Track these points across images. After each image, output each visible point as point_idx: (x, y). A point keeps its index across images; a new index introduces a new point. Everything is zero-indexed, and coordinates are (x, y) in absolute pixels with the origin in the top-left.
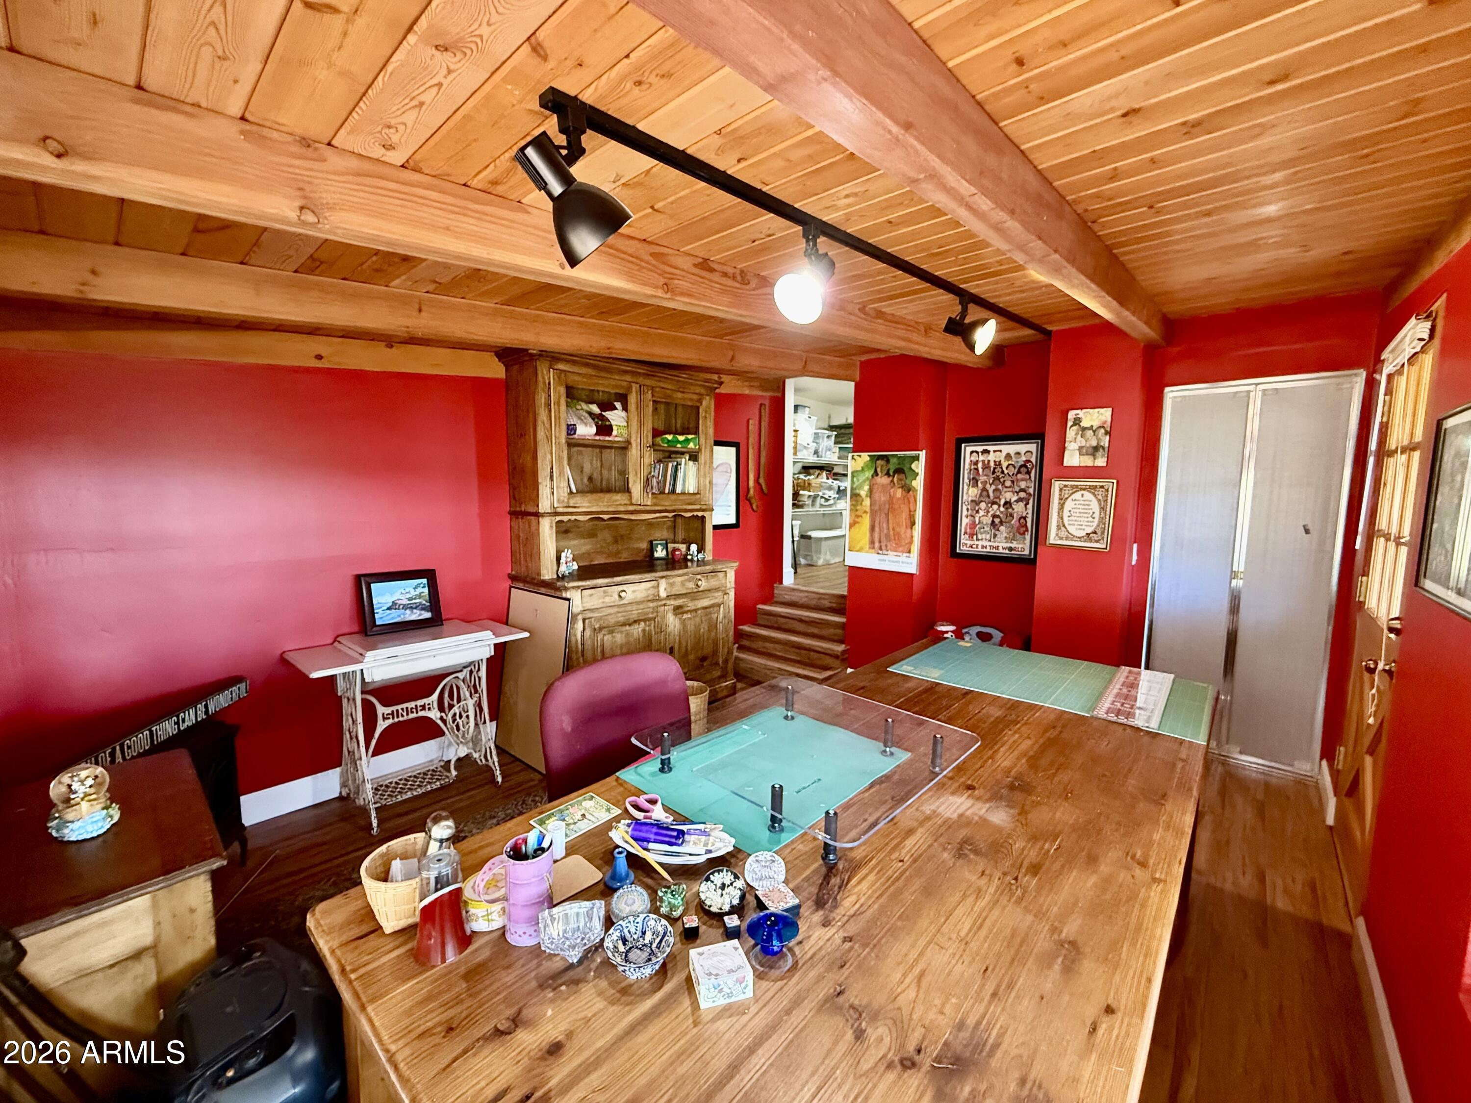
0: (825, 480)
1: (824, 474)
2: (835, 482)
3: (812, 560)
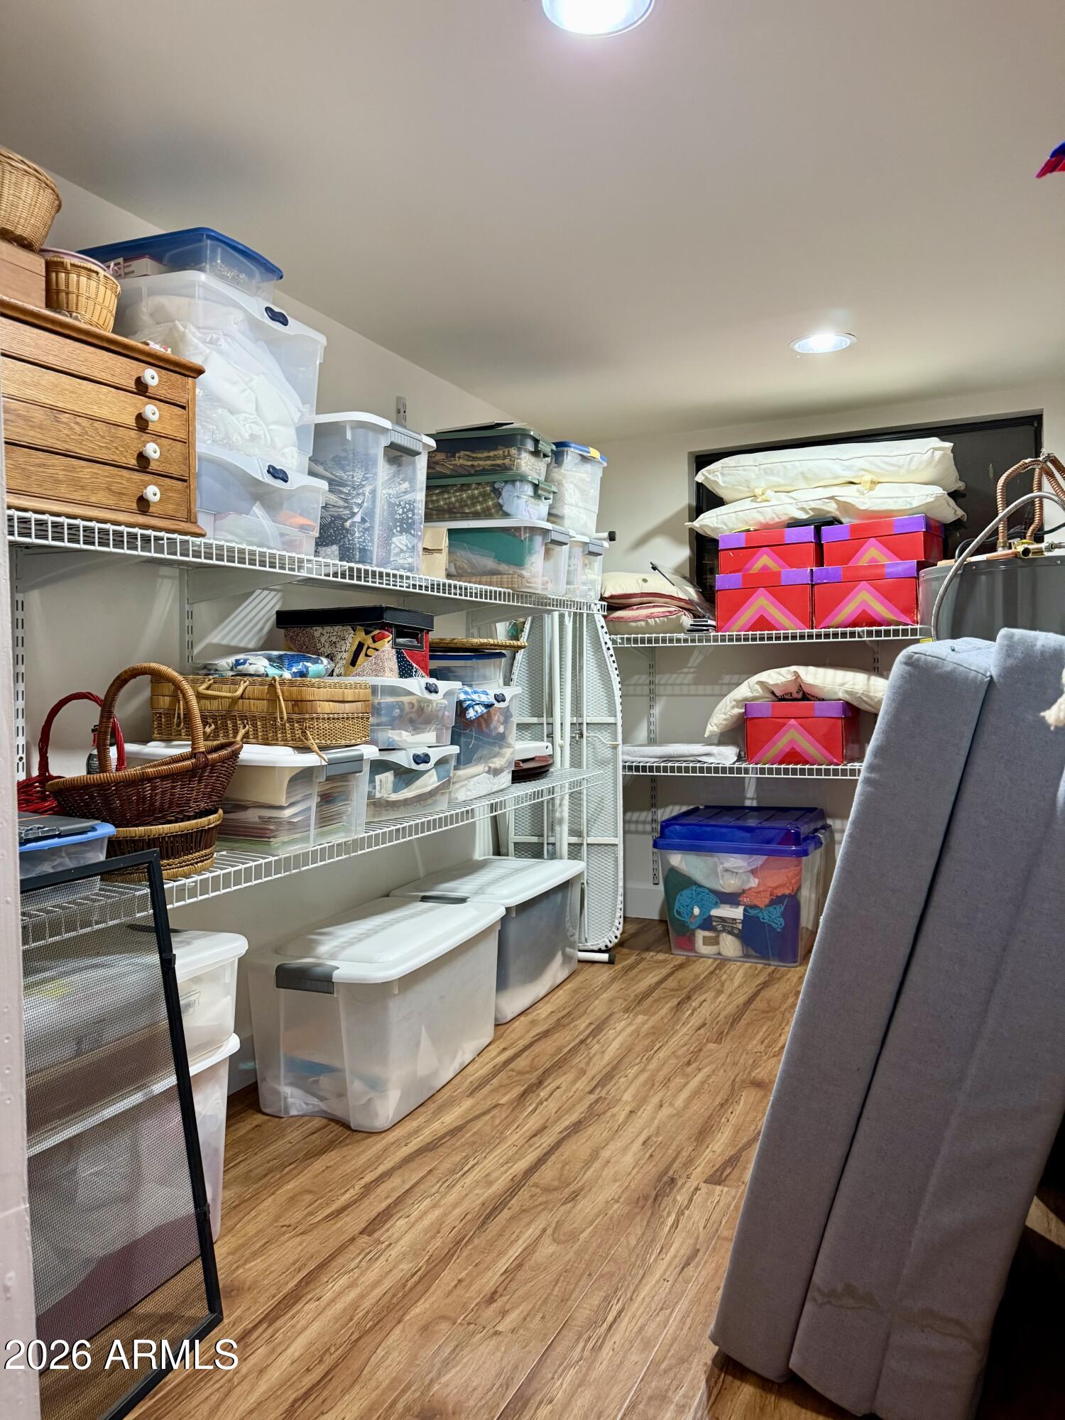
0: (390, 678)
1: (386, 648)
2: (443, 686)
3: (341, 1094)
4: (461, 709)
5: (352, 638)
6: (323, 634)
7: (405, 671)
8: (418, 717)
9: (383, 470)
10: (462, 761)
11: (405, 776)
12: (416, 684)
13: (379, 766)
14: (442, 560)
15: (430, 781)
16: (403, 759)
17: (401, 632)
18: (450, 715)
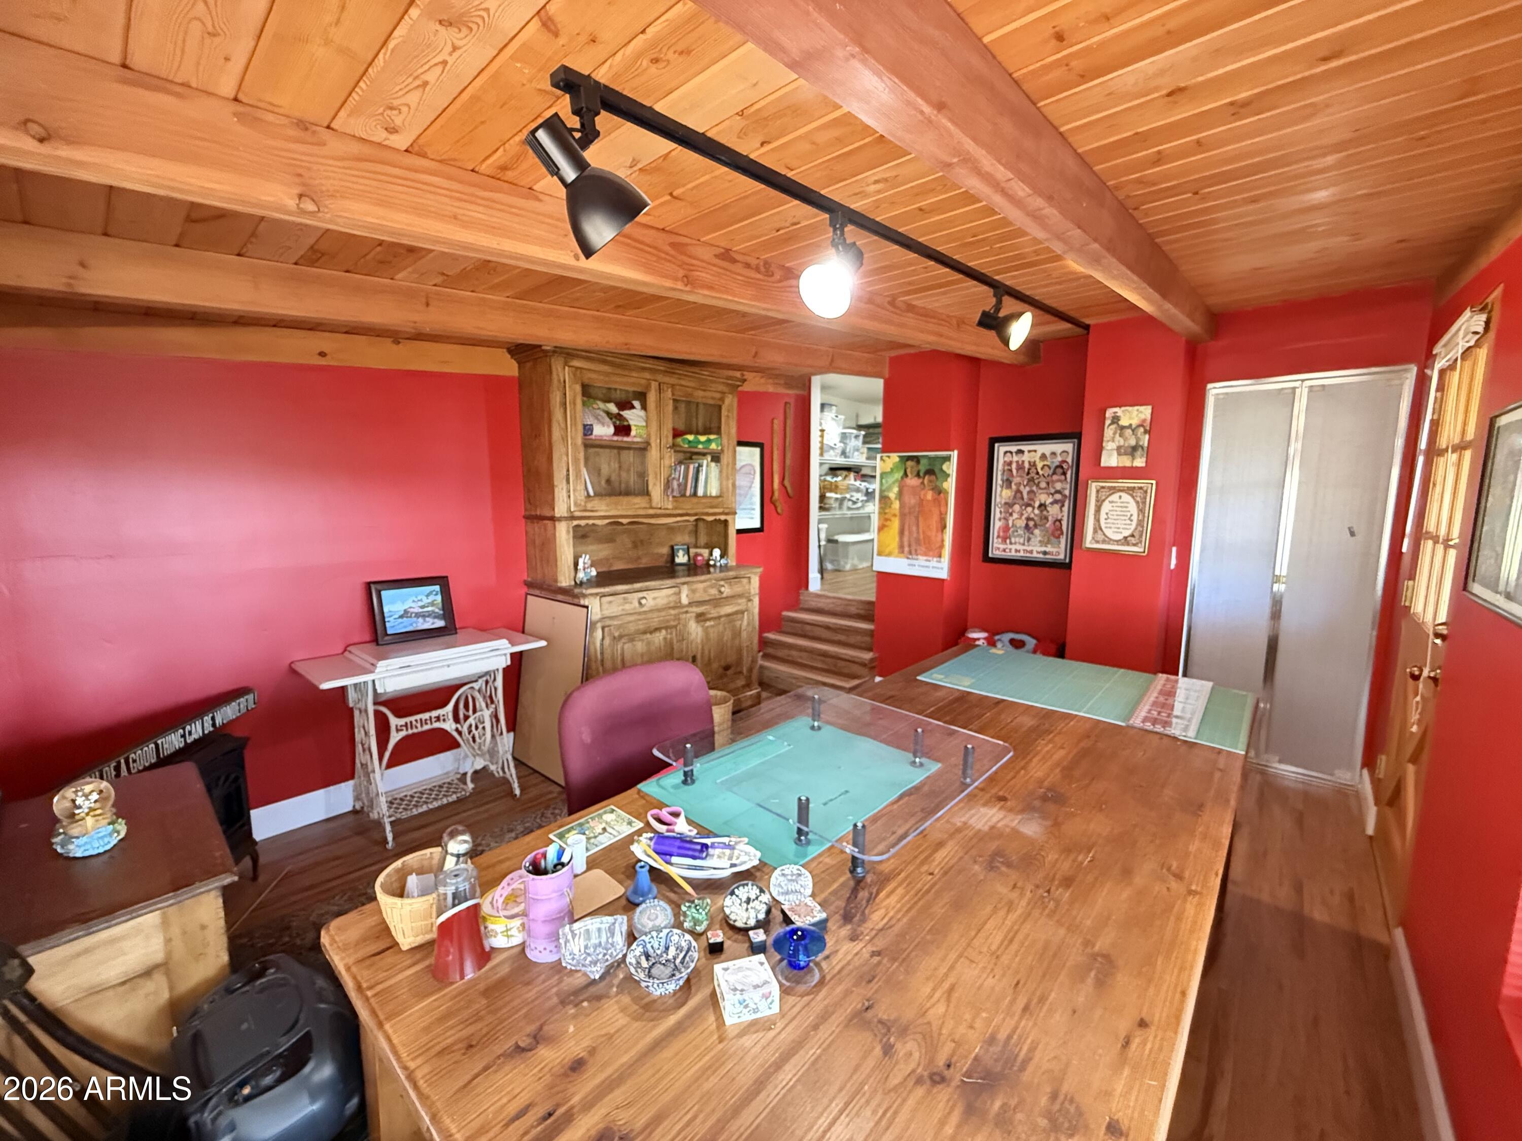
0: (852, 481)
1: (852, 475)
2: (863, 484)
3: (839, 565)
4: (867, 489)
5: (845, 473)
6: (839, 472)
7: (855, 480)
8: (858, 490)
9: (853, 439)
10: (867, 501)
11: (854, 503)
12: (858, 483)
13: (849, 500)
14: (865, 456)
15: (859, 505)
16: (854, 499)
17: (855, 472)
18: (864, 490)
